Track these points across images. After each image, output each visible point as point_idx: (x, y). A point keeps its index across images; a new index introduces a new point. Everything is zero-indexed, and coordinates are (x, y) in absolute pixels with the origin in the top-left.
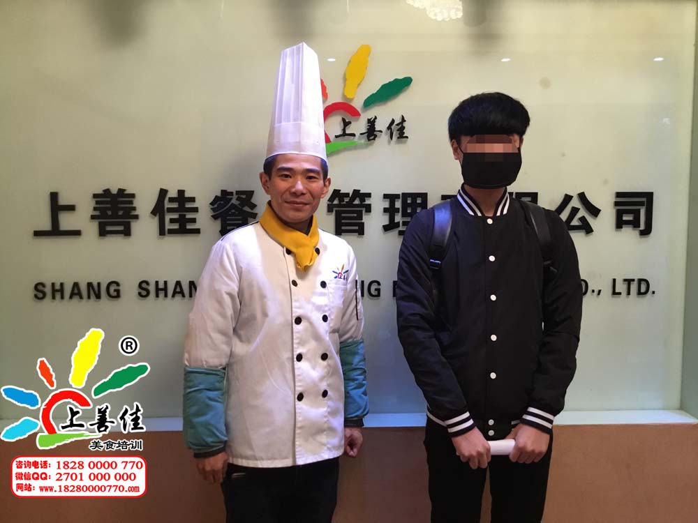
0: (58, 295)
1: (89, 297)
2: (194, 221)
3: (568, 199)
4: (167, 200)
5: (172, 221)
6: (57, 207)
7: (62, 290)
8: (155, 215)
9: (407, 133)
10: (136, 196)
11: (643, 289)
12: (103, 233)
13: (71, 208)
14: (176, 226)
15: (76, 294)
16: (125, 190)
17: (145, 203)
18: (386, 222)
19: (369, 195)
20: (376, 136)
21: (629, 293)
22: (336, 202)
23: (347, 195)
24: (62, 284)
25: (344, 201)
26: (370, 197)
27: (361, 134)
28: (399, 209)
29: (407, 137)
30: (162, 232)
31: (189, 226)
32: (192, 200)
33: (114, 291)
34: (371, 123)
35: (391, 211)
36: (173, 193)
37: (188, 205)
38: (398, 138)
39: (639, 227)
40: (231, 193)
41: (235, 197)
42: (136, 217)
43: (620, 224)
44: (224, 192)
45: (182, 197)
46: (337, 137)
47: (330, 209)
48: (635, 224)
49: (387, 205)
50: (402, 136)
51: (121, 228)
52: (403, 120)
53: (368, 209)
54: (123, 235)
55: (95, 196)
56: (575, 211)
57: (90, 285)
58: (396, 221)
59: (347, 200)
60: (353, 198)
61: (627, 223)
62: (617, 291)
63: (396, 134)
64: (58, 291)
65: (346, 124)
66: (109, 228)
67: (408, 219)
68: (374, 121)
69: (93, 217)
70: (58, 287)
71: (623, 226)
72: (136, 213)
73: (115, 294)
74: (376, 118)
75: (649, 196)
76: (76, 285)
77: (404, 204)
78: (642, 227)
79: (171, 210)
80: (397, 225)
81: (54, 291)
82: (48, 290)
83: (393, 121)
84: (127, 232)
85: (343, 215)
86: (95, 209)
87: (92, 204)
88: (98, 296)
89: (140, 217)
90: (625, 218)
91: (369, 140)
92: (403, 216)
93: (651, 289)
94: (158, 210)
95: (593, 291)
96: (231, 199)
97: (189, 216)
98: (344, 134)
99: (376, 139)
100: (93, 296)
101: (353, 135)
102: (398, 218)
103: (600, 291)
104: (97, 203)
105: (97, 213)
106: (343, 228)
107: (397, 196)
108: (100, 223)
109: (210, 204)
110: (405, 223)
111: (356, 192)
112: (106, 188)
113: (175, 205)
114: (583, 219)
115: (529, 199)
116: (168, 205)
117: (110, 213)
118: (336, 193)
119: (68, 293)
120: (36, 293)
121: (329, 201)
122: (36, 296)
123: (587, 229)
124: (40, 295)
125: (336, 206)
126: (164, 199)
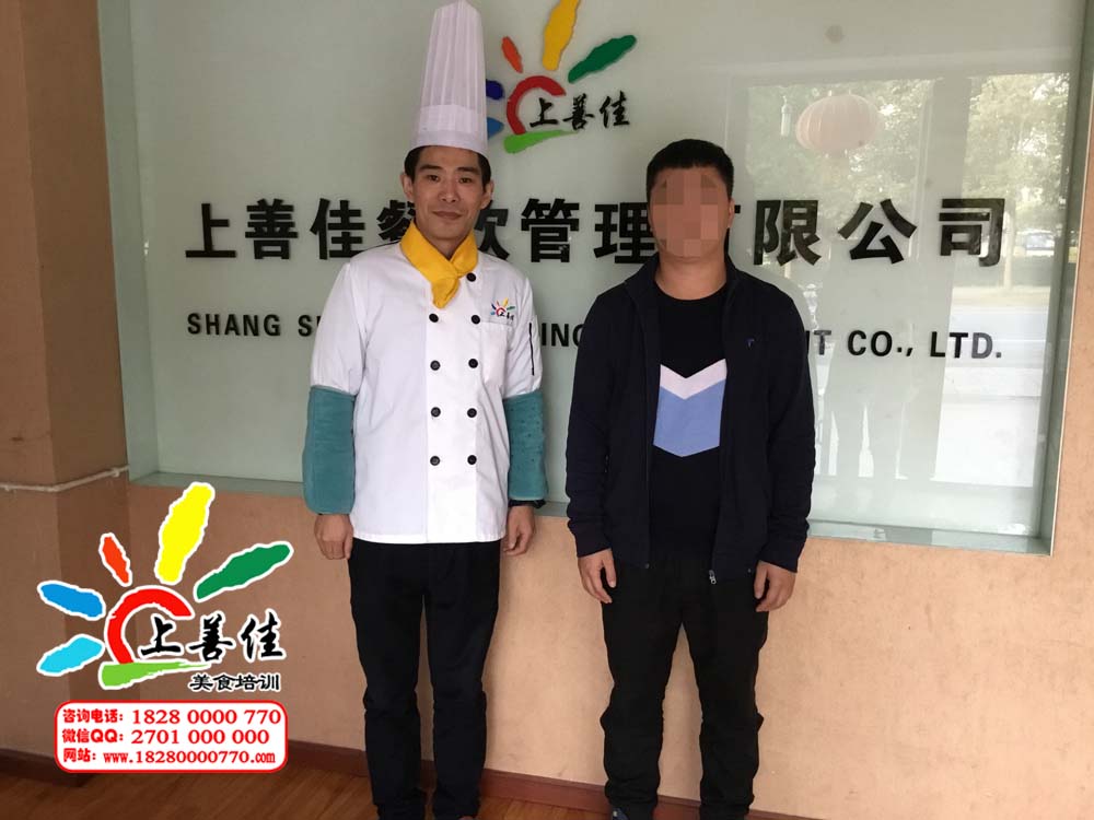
0: (213, 328)
1: (246, 334)
2: (359, 240)
3: (864, 209)
4: (328, 213)
5: (335, 240)
6: (210, 223)
7: (217, 323)
8: (315, 233)
9: (627, 115)
10: (295, 208)
11: (982, 348)
12: (259, 254)
13: (224, 223)
14: (339, 247)
15: (232, 329)
16: (280, 201)
17: (304, 218)
18: (599, 244)
19: (576, 206)
20: (585, 122)
21: (957, 355)
22: (533, 215)
23: (546, 206)
24: (217, 316)
25: (542, 215)
26: (578, 209)
27: (565, 120)
28: (616, 225)
29: (627, 123)
30: (323, 256)
31: (355, 247)
32: (357, 213)
33: (272, 327)
34: (579, 102)
35: (605, 228)
36: (335, 206)
37: (353, 220)
38: (615, 124)
39: (979, 252)
40: (402, 205)
41: (407, 209)
42: (295, 235)
43: (947, 247)
44: (393, 203)
45: (346, 211)
46: (532, 125)
47: (525, 226)
48: (973, 248)
49: (599, 218)
50: (620, 121)
51: (278, 249)
52: (622, 97)
53: (575, 225)
54: (279, 258)
55: (250, 208)
56: (875, 228)
57: (246, 318)
58: (612, 242)
59: (546, 213)
60: (554, 212)
61: (959, 246)
62: (938, 350)
63: (612, 118)
64: (213, 324)
65: (545, 106)
66: (266, 249)
67: (629, 240)
68: (582, 101)
69: (248, 235)
70: (213, 320)
71: (953, 252)
72: (292, 230)
73: (273, 330)
74: (585, 96)
75: (998, 205)
76: (232, 318)
77: (624, 220)
78: (984, 251)
79: (333, 227)
80: (613, 249)
81: (209, 324)
82: (203, 322)
83: (608, 99)
84: (285, 254)
85: (542, 234)
86: (250, 225)
87: (246, 217)
88: (256, 333)
89: (300, 235)
90: (958, 237)
91: (575, 128)
92: (621, 236)
93: (995, 350)
94: (319, 227)
95: (900, 350)
96: (402, 212)
97: (355, 233)
98: (543, 121)
99: (586, 126)
100: (250, 332)
101: (554, 122)
102: (615, 238)
103: (909, 352)
104: (252, 217)
105: (252, 230)
106: (542, 252)
107: (613, 208)
108: (255, 242)
109: (378, 219)
110: (624, 247)
111: (559, 203)
112: (259, 199)
113: (337, 220)
114: (887, 241)
115: (803, 210)
116: (330, 220)
117: (266, 229)
118: (533, 204)
119: (223, 327)
120: (190, 325)
121: (523, 214)
122: (190, 329)
123: (892, 253)
124: (195, 329)
125: (533, 222)
126: (325, 211)
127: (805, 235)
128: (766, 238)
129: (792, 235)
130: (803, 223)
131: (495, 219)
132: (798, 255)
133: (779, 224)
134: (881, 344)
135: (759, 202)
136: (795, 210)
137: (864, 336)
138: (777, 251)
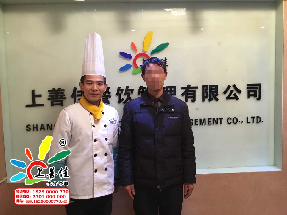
0: (36, 129)
1: (47, 130)
3: (229, 87)
6: (34, 95)
7: (37, 127)
8: (72, 97)
10: (65, 90)
11: (259, 120)
13: (40, 96)
15: (42, 129)
16: (60, 88)
17: (68, 94)
21: (253, 122)
22: (141, 91)
23: (145, 88)
24: (37, 125)
25: (144, 90)
29: (167, 65)
39: (256, 97)
43: (249, 96)
46: (141, 66)
47: (139, 93)
48: (255, 96)
51: (59, 103)
52: (166, 59)
54: (60, 106)
55: (49, 91)
56: (232, 91)
57: (48, 125)
61: (252, 95)
62: (249, 121)
65: (144, 61)
66: (55, 103)
69: (48, 99)
70: (35, 126)
72: (64, 97)
75: (260, 85)
78: (257, 97)
79: (78, 96)
81: (34, 128)
82: (32, 127)
84: (62, 104)
86: (49, 96)
87: (48, 94)
88: (51, 129)
89: (67, 99)
90: (251, 94)
93: (262, 120)
94: (74, 96)
95: (240, 122)
100: (49, 129)
103: (242, 122)
104: (50, 93)
105: (50, 97)
108: (51, 101)
112: (53, 88)
113: (80, 94)
114: (235, 95)
115: (214, 87)
116: (77, 93)
117: (55, 97)
118: (141, 87)
119: (39, 128)
120: (27, 128)
121: (138, 90)
122: (27, 130)
123: (237, 98)
124: (29, 129)
125: (141, 92)
126: (76, 91)
127: (215, 94)
128: (205, 95)
129: (212, 94)
130: (214, 91)
131: (130, 92)
132: (213, 99)
133: (208, 91)
134: (235, 121)
135: (203, 86)
136: (212, 88)
137: (231, 119)
138: (208, 98)
